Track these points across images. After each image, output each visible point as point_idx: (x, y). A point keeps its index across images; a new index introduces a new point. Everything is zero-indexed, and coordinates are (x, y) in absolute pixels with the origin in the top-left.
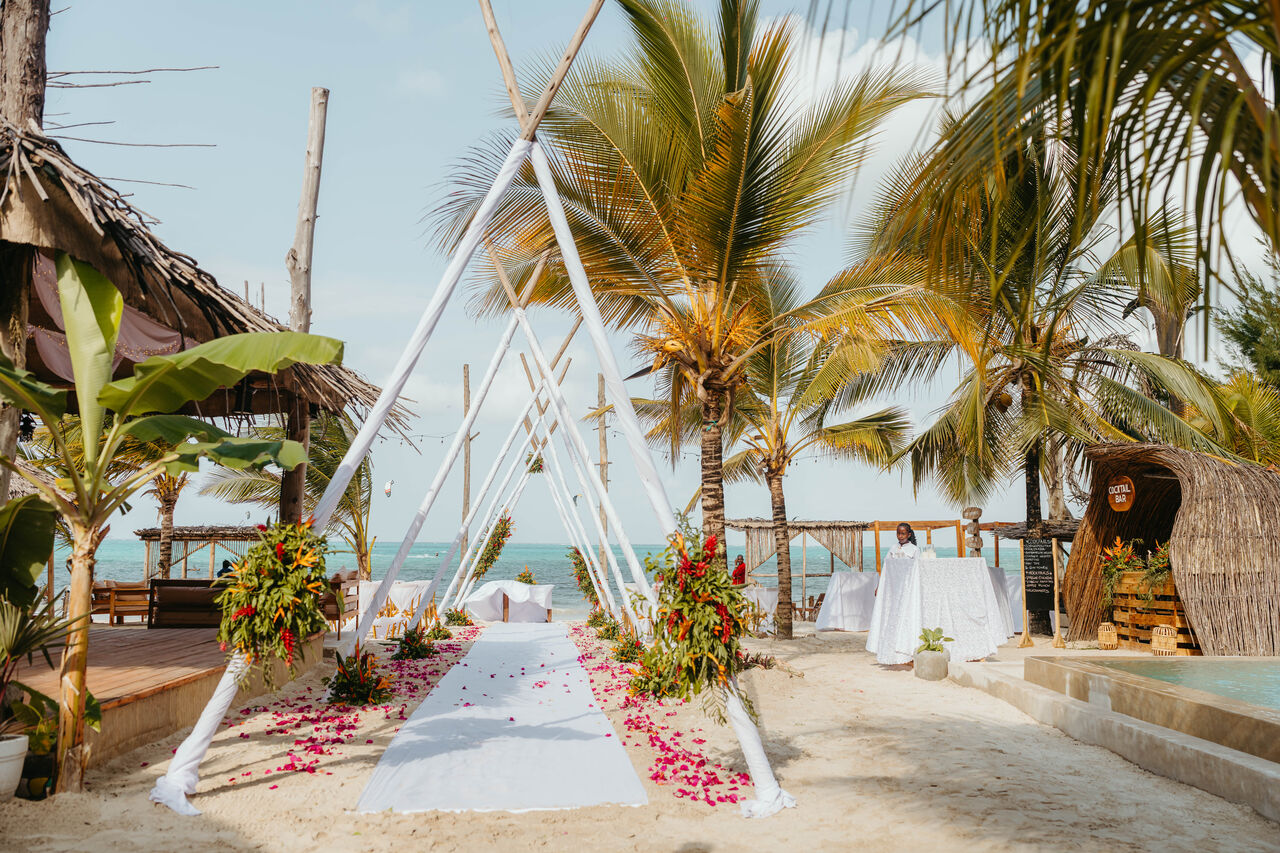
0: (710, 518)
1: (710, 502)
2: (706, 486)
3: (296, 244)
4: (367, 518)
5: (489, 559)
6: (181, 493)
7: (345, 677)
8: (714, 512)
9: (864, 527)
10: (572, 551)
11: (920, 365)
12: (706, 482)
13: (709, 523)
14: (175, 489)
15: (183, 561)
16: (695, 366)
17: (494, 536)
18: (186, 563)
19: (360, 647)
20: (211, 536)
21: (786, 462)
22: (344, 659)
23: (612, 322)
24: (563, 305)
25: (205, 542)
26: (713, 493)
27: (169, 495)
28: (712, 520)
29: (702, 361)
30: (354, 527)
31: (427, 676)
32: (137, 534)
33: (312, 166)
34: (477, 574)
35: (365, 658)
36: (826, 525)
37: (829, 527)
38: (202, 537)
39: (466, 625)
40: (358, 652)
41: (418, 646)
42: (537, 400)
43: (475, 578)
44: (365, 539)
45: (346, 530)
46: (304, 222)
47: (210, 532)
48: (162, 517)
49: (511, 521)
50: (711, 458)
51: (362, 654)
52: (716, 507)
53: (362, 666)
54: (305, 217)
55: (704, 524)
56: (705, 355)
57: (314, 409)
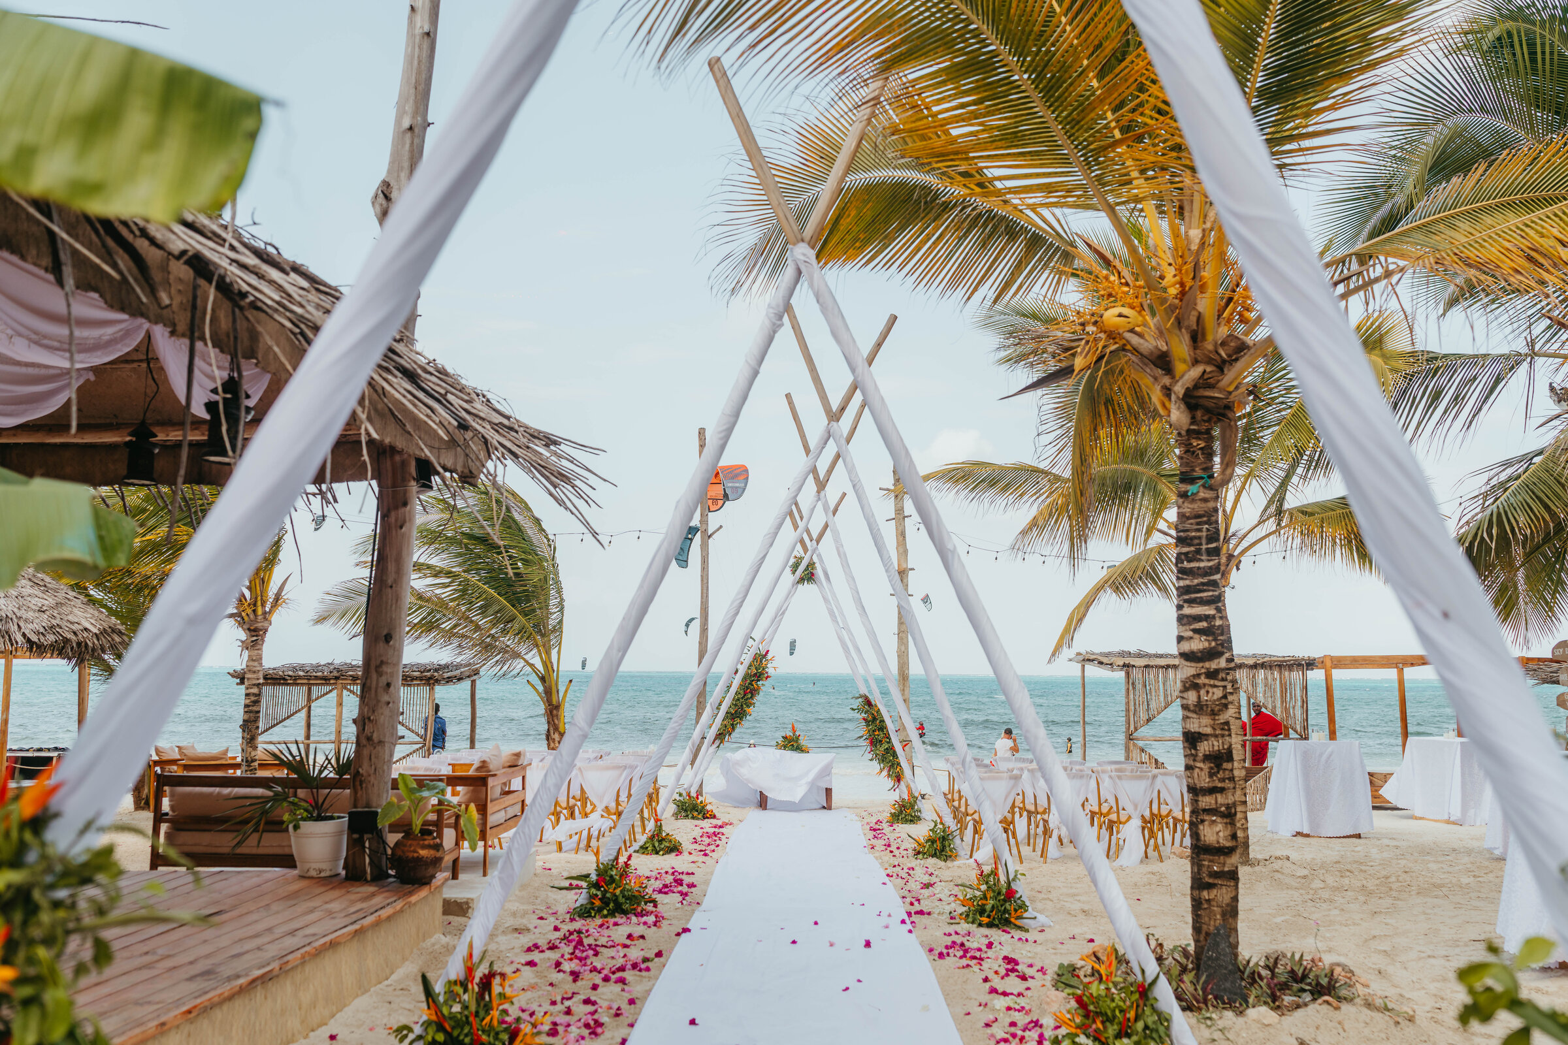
0: (1198, 675)
1: (1199, 644)
2: (1187, 610)
3: (389, 172)
4: (559, 652)
5: (737, 714)
6: (275, 618)
7: (440, 1028)
8: (1207, 665)
9: (1310, 664)
10: (857, 703)
11: (1457, 399)
12: (1190, 602)
13: (1196, 687)
14: (265, 613)
15: (303, 714)
16: (1163, 362)
17: (745, 679)
18: (309, 716)
19: (476, 959)
20: (337, 678)
21: (1234, 562)
22: (439, 988)
23: (983, 290)
24: (888, 264)
25: (328, 688)
26: (1204, 624)
27: (256, 621)
28: (1203, 680)
29: (1181, 348)
30: (540, 666)
31: (629, 975)
32: (233, 676)
33: (418, 31)
34: (720, 736)
35: (486, 983)
36: (1251, 662)
37: (1255, 666)
38: (325, 680)
39: (705, 818)
40: (470, 971)
41: (618, 892)
42: (814, 471)
43: (717, 742)
44: (557, 684)
45: (528, 669)
46: (404, 132)
47: (335, 674)
48: (246, 654)
49: (769, 656)
50: (1198, 551)
51: (478, 974)
52: (1210, 654)
53: (481, 996)
54: (406, 123)
55: (1185, 689)
56: (1187, 338)
57: (425, 472)
